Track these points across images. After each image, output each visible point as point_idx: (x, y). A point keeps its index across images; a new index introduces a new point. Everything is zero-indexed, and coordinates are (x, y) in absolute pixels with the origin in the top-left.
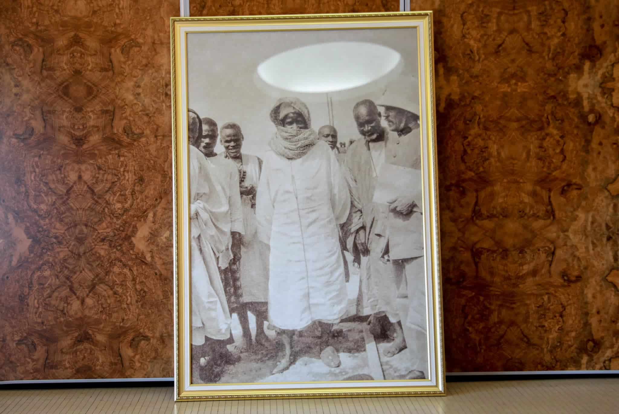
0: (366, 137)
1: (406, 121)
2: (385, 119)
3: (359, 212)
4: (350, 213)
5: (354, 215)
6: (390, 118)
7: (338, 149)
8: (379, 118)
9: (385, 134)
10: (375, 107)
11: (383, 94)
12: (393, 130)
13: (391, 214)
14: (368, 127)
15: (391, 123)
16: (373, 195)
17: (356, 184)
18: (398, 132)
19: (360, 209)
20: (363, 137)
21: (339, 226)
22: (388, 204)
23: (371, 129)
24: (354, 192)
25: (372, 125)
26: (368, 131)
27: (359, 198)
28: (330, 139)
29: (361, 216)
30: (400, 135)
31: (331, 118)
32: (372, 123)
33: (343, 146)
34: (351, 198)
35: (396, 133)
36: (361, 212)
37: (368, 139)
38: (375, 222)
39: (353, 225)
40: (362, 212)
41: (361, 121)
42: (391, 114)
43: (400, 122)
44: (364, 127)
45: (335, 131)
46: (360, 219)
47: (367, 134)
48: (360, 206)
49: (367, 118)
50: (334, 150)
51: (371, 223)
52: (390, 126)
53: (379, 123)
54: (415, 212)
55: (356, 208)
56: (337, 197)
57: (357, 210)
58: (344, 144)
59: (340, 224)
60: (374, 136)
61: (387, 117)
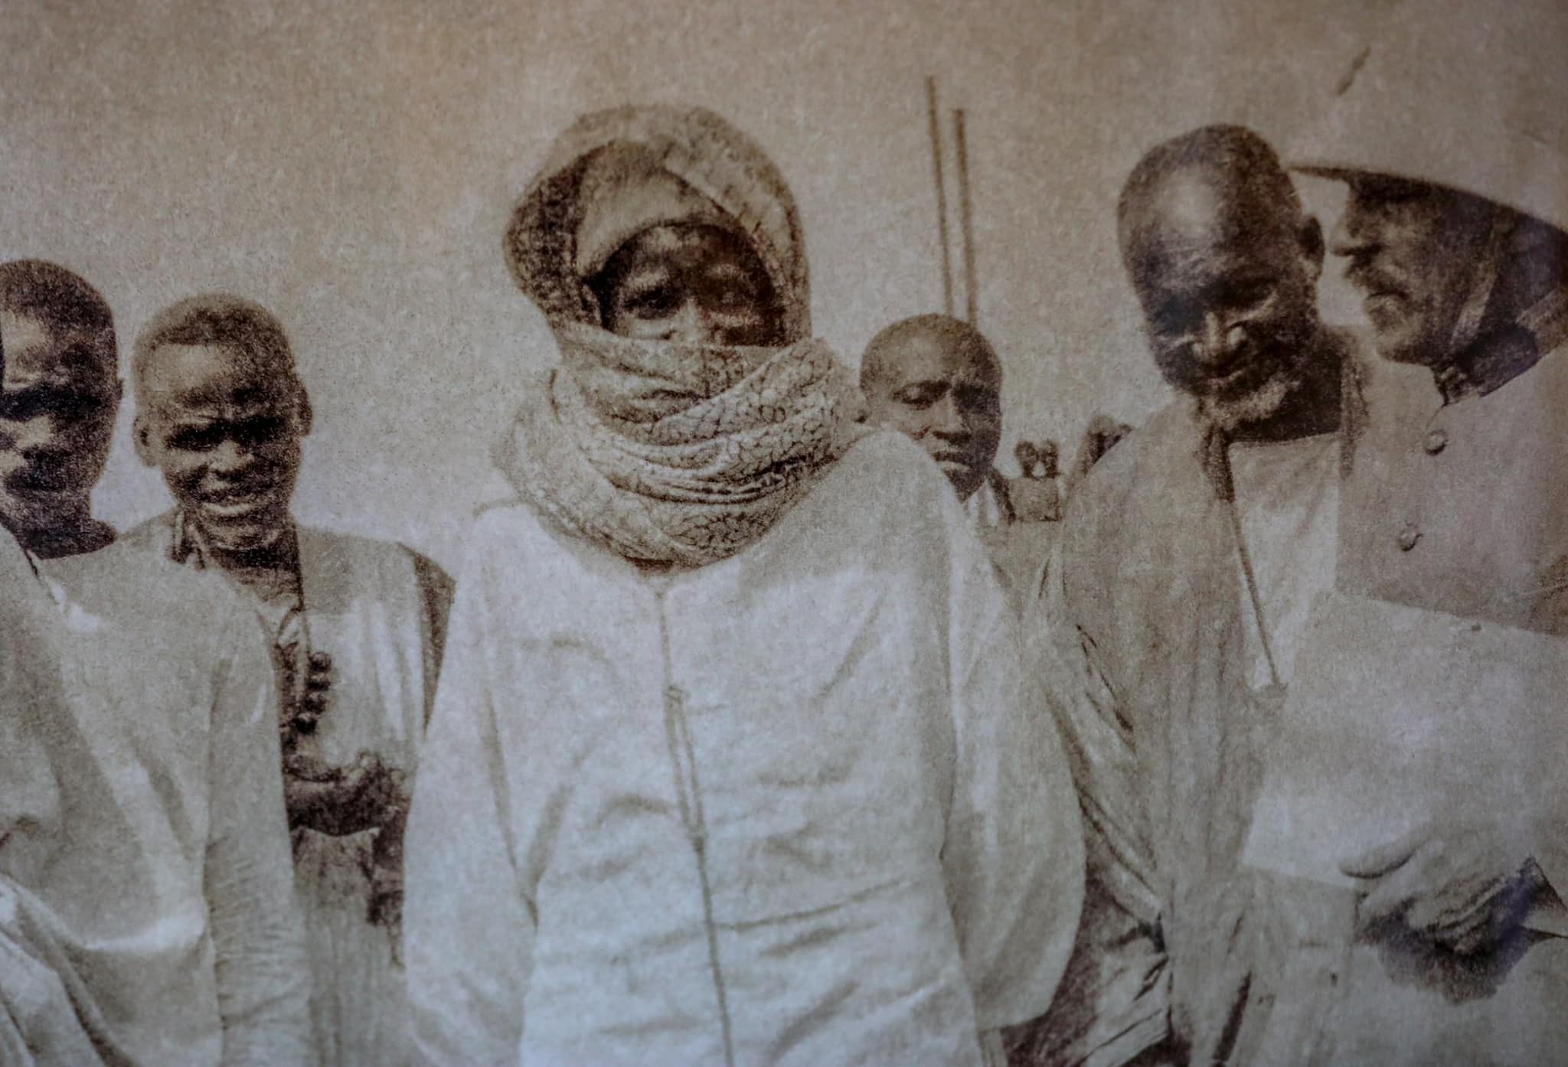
0: (1211, 402)
1: (1501, 286)
2: (1351, 271)
3: (1146, 943)
4: (1079, 952)
5: (1109, 962)
6: (1386, 266)
7: (1001, 487)
8: (1309, 266)
9: (1348, 379)
10: (1280, 182)
11: (1344, 87)
12: (1403, 355)
13: (1371, 953)
14: (1224, 332)
15: (1390, 303)
16: (1243, 822)
17: (1131, 745)
18: (1438, 365)
19: (1152, 921)
20: (1189, 401)
21: (996, 1040)
22: (1352, 883)
23: (1242, 345)
24: (1110, 794)
25: (1250, 316)
26: (1225, 362)
27: (1146, 847)
28: (946, 415)
29: (1160, 966)
30: (1450, 390)
31: (957, 253)
32: (1247, 303)
33: (1039, 470)
34: (1089, 844)
35: (1422, 375)
36: (1160, 946)
37: (1223, 415)
38: (1250, 1010)
39: (1101, 1032)
40: (1167, 939)
41: (1173, 284)
42: (1391, 233)
43: (1459, 297)
44: (1198, 328)
45: (983, 359)
46: (1146, 989)
47: (1215, 382)
48: (1149, 903)
49: (1218, 265)
50: (974, 500)
51: (1222, 1017)
52: (1383, 322)
53: (1300, 302)
54: (1541, 936)
55: (1122, 910)
56: (989, 836)
57: (1131, 924)
58: (1050, 457)
59: (1008, 1032)
60: (1267, 399)
61: (1364, 258)
